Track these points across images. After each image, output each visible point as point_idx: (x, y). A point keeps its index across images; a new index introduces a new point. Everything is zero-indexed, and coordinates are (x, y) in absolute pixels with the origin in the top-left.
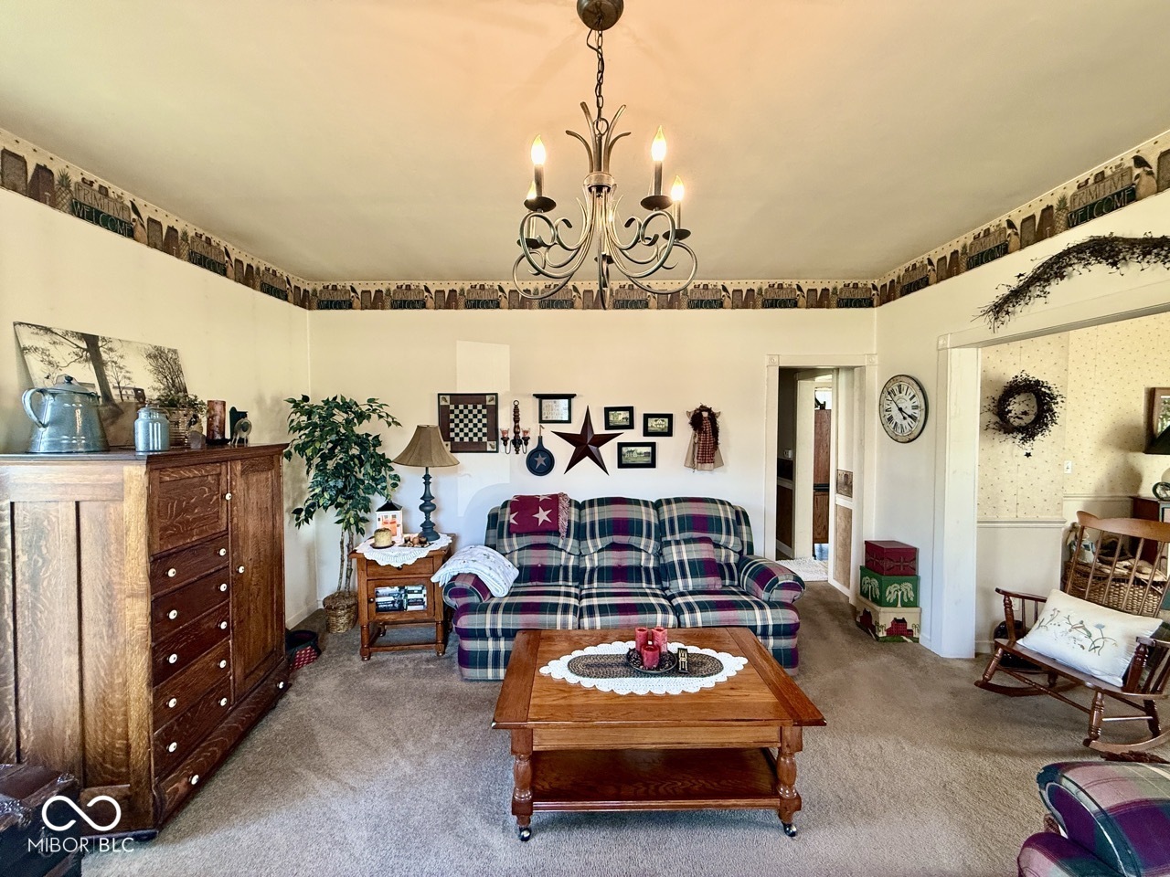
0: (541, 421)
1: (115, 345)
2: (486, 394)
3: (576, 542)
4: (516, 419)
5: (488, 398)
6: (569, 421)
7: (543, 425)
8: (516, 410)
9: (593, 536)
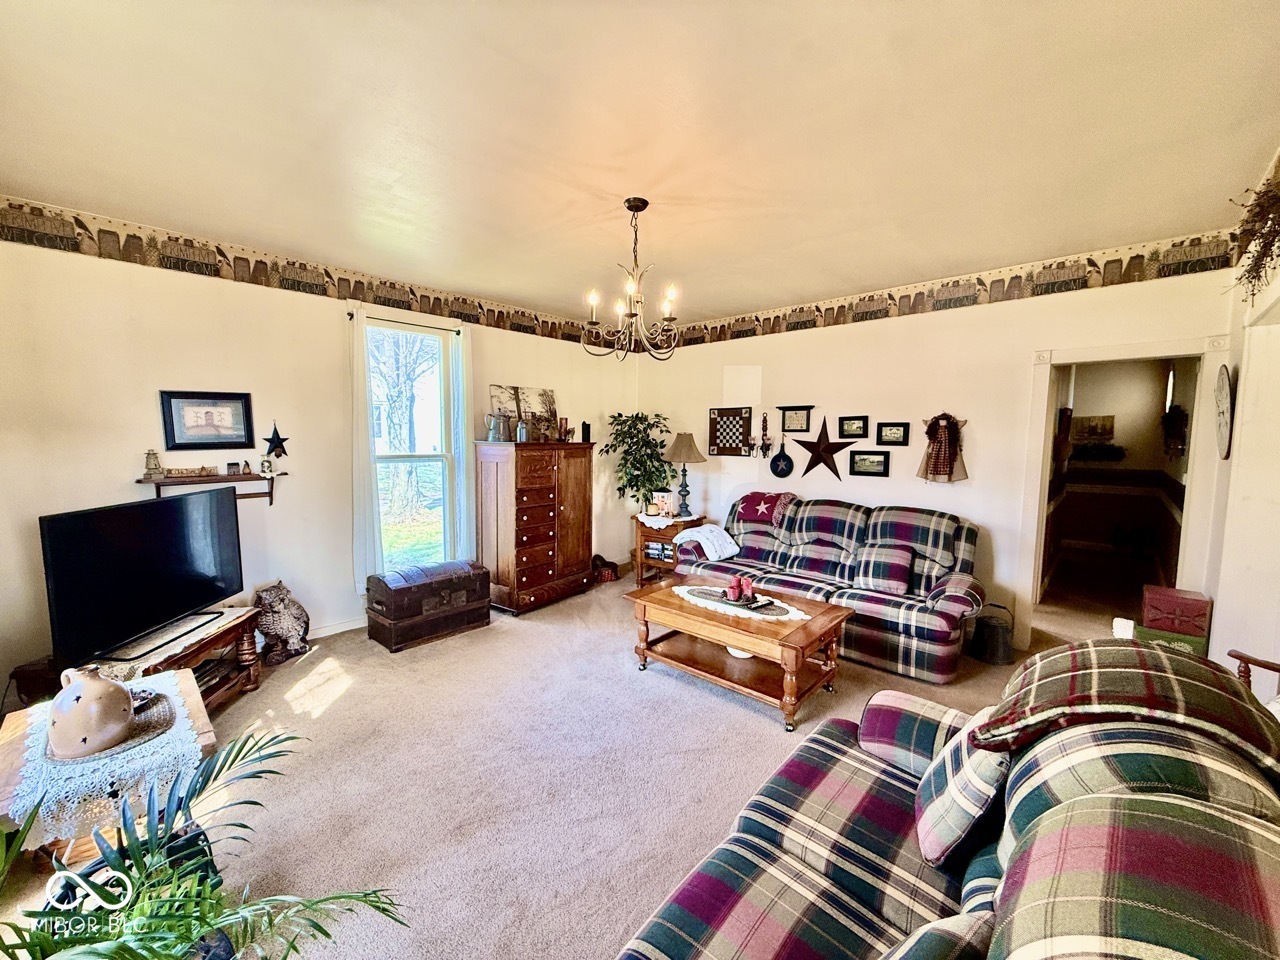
0: (784, 430)
1: (525, 391)
2: (742, 409)
3: (788, 533)
4: (765, 428)
5: (744, 411)
6: (807, 430)
7: (786, 433)
8: (765, 421)
9: (800, 530)
